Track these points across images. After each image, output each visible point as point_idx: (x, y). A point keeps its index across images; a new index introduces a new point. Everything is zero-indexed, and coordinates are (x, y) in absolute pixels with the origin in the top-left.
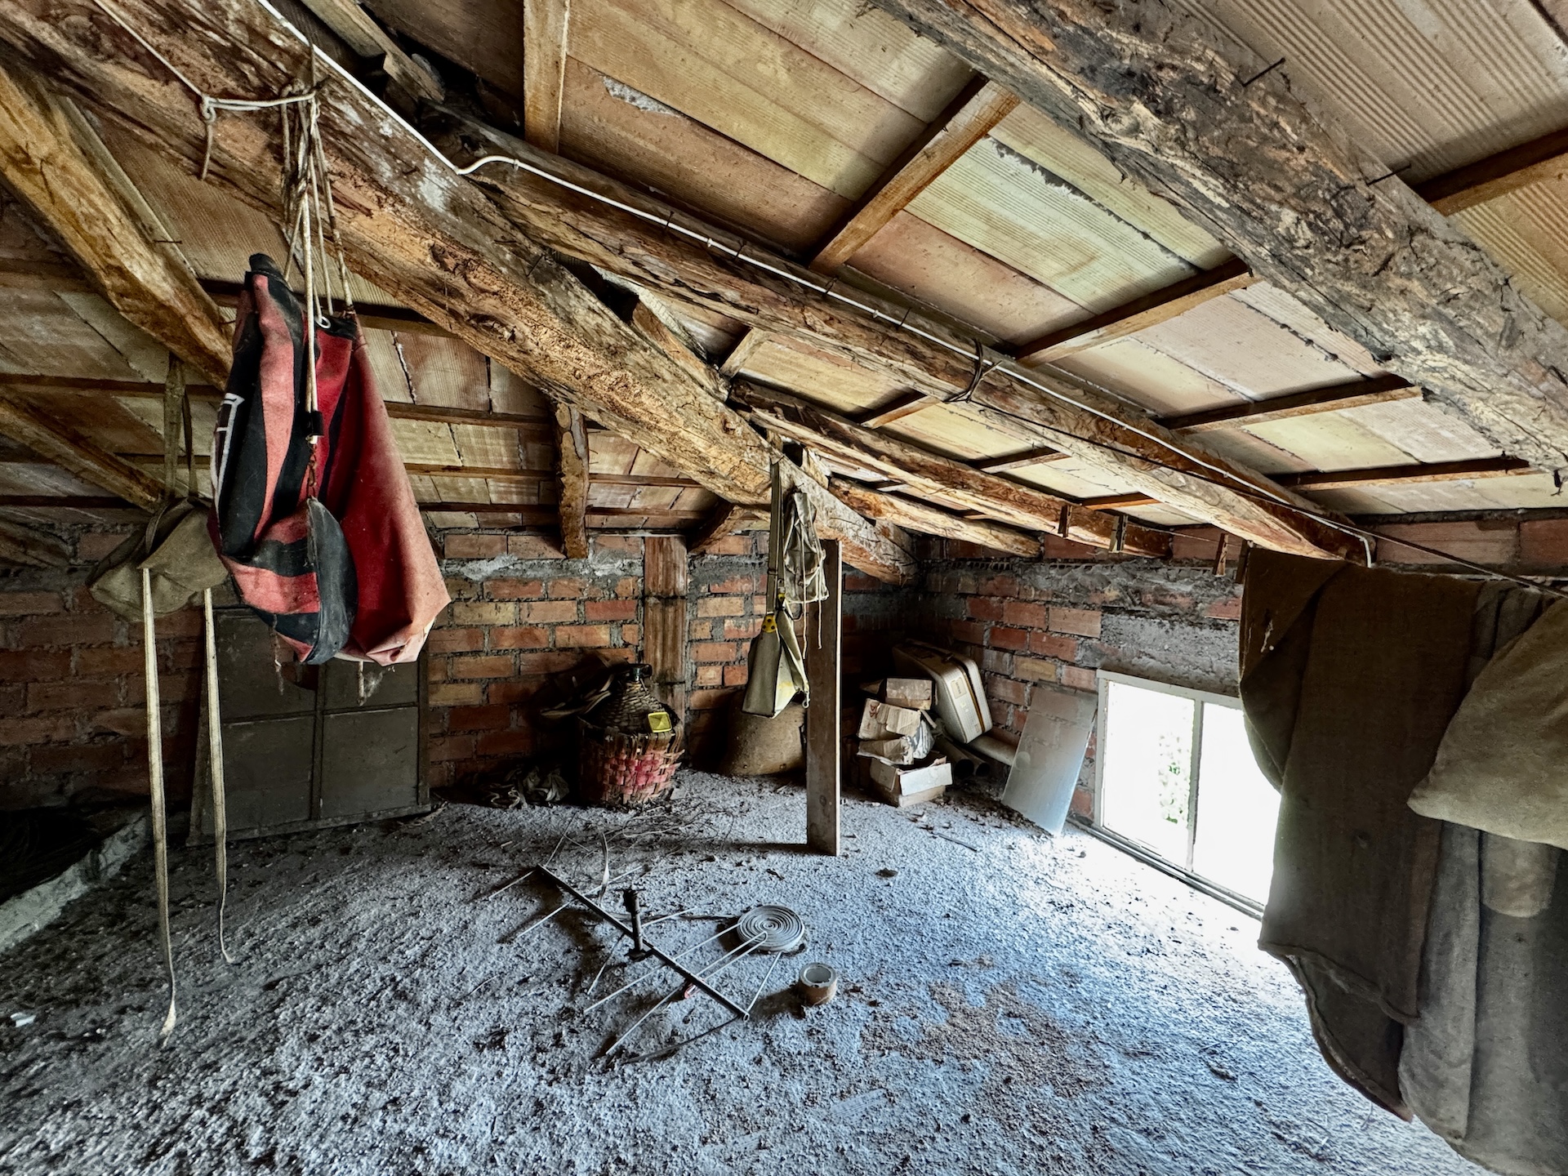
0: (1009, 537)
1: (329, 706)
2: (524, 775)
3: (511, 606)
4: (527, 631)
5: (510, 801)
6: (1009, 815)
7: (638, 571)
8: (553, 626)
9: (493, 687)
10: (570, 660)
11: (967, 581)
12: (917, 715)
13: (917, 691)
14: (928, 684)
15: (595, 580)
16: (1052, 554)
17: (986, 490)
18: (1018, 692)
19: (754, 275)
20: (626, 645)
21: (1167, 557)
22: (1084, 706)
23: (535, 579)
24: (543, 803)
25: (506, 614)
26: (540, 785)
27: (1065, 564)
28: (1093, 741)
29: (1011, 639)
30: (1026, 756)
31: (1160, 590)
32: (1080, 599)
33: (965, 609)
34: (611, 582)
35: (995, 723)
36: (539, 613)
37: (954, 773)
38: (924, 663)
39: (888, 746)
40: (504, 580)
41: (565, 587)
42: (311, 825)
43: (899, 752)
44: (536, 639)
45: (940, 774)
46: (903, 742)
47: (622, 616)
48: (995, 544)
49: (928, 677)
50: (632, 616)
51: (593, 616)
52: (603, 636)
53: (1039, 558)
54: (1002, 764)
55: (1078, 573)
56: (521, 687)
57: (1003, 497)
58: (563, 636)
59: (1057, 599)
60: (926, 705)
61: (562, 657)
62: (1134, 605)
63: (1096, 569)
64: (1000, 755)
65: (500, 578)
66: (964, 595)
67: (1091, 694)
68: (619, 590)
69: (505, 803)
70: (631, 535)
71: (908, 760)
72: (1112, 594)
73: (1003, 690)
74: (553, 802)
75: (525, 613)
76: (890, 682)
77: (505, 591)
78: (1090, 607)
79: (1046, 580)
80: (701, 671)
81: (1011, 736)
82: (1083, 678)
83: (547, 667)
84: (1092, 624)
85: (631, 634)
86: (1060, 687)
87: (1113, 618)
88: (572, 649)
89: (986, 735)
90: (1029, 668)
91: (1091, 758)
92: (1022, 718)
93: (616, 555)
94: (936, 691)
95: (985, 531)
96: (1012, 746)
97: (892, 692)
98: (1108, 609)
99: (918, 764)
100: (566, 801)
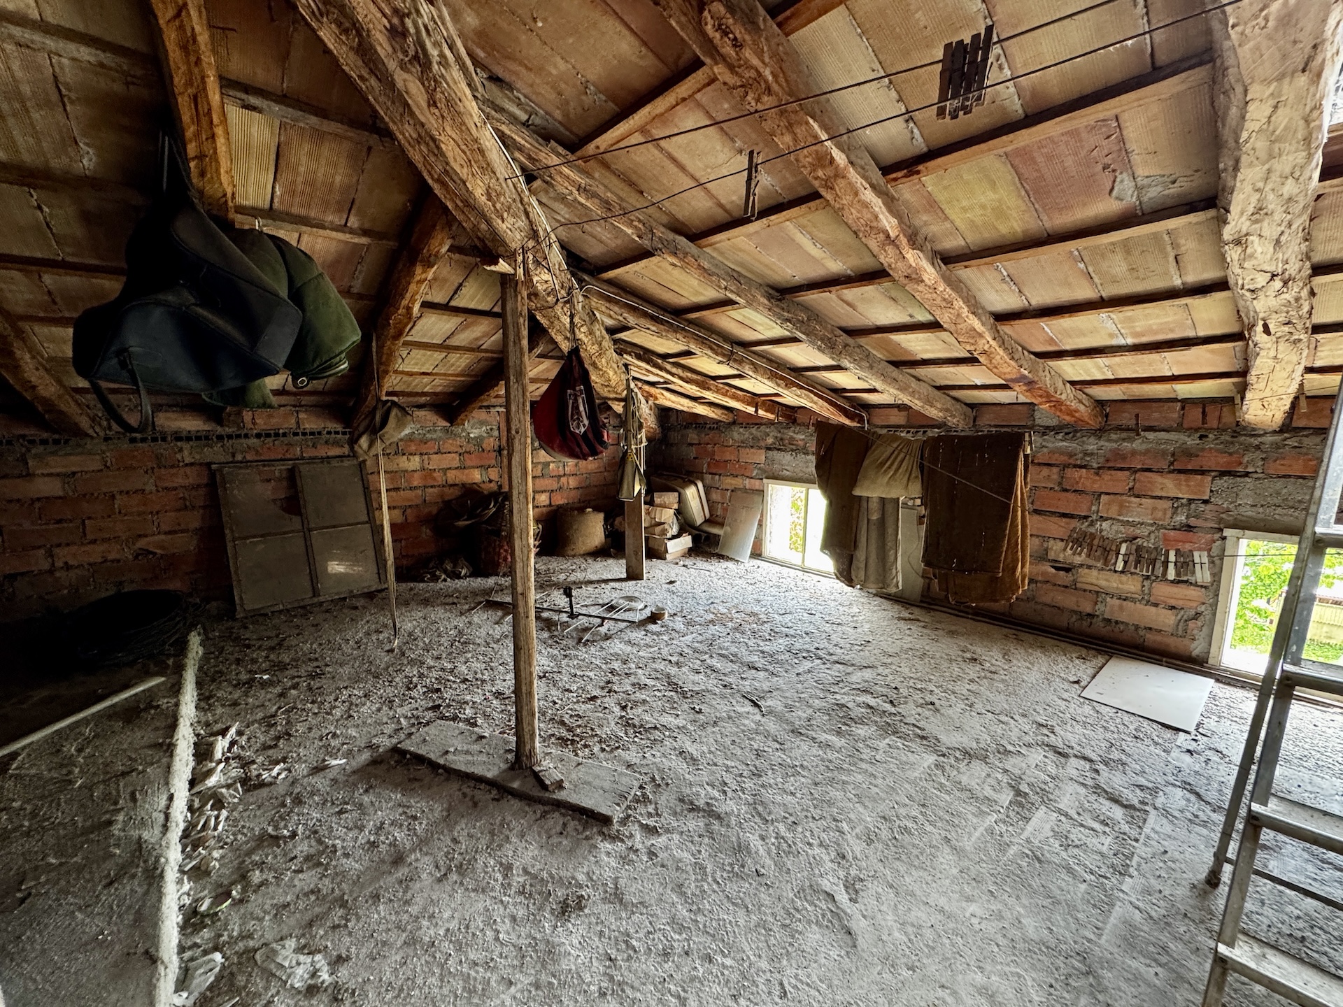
0: (719, 412)
1: (312, 525)
2: (442, 563)
3: (417, 458)
4: (427, 473)
5: (439, 578)
6: (721, 557)
7: (496, 433)
8: (445, 470)
9: (409, 511)
10: (456, 492)
11: (693, 436)
12: (672, 512)
13: (671, 498)
14: (676, 494)
15: (469, 440)
16: (740, 420)
17: (718, 391)
18: (723, 496)
19: (661, 322)
20: (491, 481)
21: (794, 421)
22: (757, 498)
23: (432, 439)
24: (459, 577)
25: (414, 463)
26: (455, 566)
27: (747, 426)
28: (762, 515)
29: (719, 467)
30: (727, 528)
31: (792, 438)
32: (755, 444)
33: (693, 453)
34: (479, 442)
35: (711, 515)
36: (436, 462)
37: (694, 541)
38: (671, 484)
39: (658, 529)
40: (411, 440)
41: (450, 445)
42: (316, 600)
43: (664, 532)
44: (434, 479)
45: (686, 541)
46: (666, 526)
47: (487, 463)
48: (712, 415)
49: (675, 491)
50: (493, 462)
51: (468, 463)
52: (476, 476)
53: (734, 423)
54: (715, 535)
55: (754, 430)
56: (426, 510)
57: (725, 395)
58: (452, 476)
59: (742, 445)
60: (676, 506)
61: (452, 489)
62: (780, 446)
63: (763, 428)
64: (715, 530)
65: (409, 439)
66: (691, 445)
67: (761, 492)
68: (484, 446)
69: (435, 579)
70: (492, 410)
71: (669, 535)
72: (770, 441)
73: (715, 496)
74: (466, 576)
75: (426, 462)
76: (656, 495)
77: (413, 448)
78: (760, 448)
79: (737, 434)
80: (537, 496)
81: (720, 520)
82: (756, 484)
83: (442, 496)
84: (760, 457)
85: (494, 474)
86: (745, 490)
87: (770, 453)
88: (456, 485)
89: (706, 521)
90: (729, 482)
91: (760, 525)
92: (725, 510)
93: (482, 423)
94: (681, 500)
95: (708, 408)
96: (722, 525)
97: (657, 500)
98: (768, 449)
99: (674, 537)
100: (475, 574)
